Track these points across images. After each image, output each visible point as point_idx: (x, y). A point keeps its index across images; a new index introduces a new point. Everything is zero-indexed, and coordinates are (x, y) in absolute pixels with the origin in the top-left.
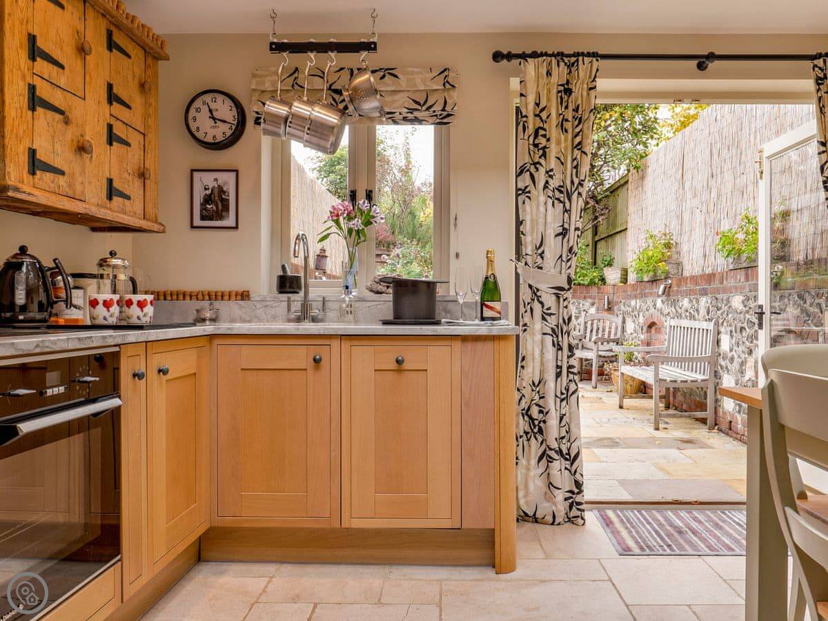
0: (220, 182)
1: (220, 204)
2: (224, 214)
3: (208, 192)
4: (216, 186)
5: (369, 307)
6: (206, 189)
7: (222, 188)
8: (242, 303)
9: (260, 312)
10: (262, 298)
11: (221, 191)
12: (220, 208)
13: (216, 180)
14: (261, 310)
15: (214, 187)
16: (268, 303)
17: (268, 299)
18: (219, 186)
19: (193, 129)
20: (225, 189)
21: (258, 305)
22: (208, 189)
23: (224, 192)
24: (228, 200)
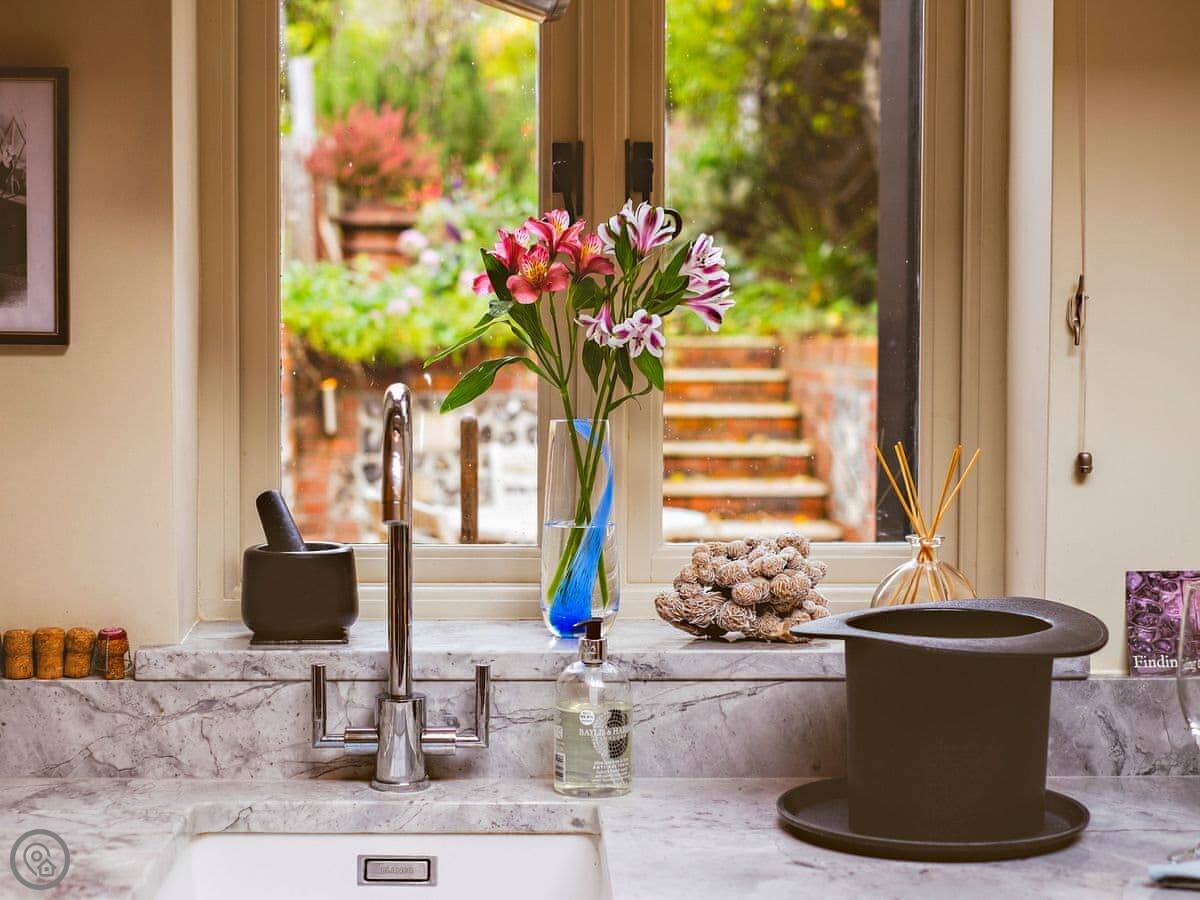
5: (685, 706)
8: (92, 686)
9: (179, 731)
10: (186, 668)
14: (184, 721)
16: (214, 691)
17: (212, 674)
21: (171, 701)
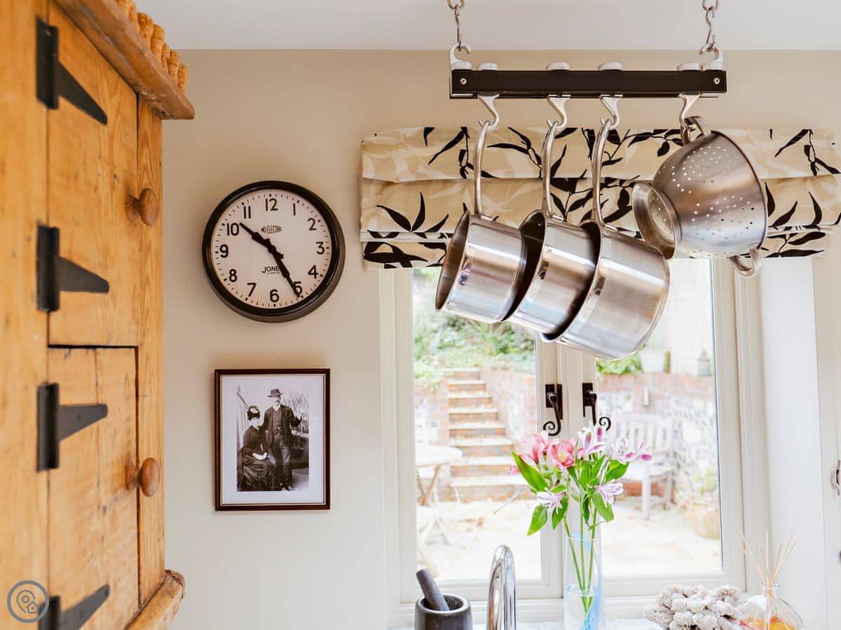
0: (286, 399)
1: (285, 451)
2: (295, 473)
3: (257, 423)
4: (277, 408)
6: (251, 416)
7: (290, 411)
11: (289, 419)
12: (286, 460)
13: (276, 393)
15: (272, 409)
18: (282, 406)
19: (222, 274)
20: (297, 415)
22: (257, 415)
23: (296, 422)
24: (304, 441)
